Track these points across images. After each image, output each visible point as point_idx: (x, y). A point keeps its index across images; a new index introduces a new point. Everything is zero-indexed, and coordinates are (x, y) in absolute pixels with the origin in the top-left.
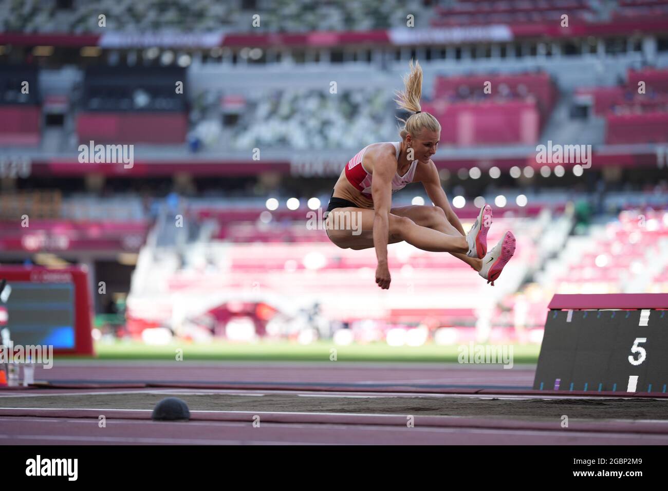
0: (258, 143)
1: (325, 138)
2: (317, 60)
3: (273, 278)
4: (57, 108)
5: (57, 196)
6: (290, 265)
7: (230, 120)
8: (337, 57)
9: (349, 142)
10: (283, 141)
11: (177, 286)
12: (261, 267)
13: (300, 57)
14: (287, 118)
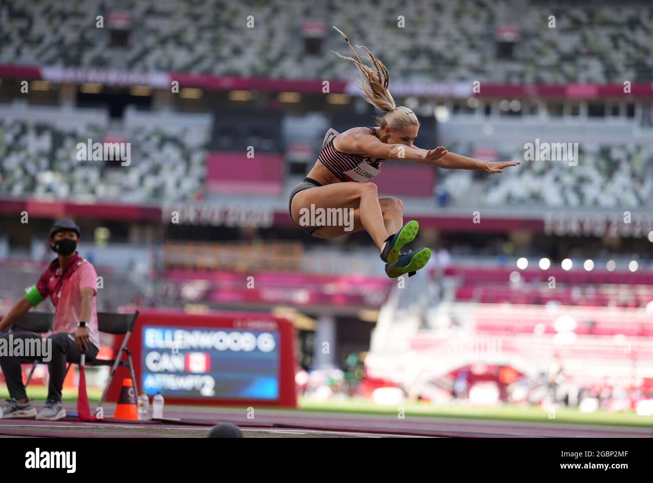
0: (509, 198)
1: (581, 196)
2: (575, 113)
3: (520, 341)
4: (300, 156)
5: (297, 247)
6: (540, 328)
7: (480, 174)
8: (596, 111)
9: (607, 200)
10: (536, 197)
11: (419, 347)
12: (508, 330)
13: (557, 110)
14: (542, 173)
